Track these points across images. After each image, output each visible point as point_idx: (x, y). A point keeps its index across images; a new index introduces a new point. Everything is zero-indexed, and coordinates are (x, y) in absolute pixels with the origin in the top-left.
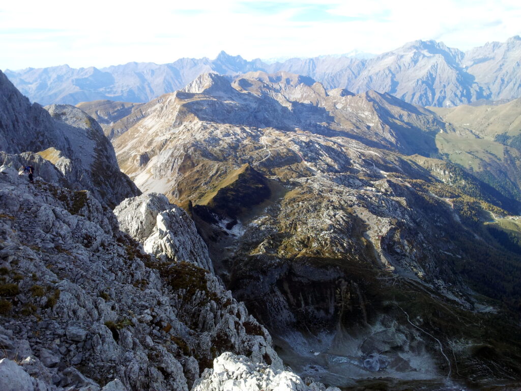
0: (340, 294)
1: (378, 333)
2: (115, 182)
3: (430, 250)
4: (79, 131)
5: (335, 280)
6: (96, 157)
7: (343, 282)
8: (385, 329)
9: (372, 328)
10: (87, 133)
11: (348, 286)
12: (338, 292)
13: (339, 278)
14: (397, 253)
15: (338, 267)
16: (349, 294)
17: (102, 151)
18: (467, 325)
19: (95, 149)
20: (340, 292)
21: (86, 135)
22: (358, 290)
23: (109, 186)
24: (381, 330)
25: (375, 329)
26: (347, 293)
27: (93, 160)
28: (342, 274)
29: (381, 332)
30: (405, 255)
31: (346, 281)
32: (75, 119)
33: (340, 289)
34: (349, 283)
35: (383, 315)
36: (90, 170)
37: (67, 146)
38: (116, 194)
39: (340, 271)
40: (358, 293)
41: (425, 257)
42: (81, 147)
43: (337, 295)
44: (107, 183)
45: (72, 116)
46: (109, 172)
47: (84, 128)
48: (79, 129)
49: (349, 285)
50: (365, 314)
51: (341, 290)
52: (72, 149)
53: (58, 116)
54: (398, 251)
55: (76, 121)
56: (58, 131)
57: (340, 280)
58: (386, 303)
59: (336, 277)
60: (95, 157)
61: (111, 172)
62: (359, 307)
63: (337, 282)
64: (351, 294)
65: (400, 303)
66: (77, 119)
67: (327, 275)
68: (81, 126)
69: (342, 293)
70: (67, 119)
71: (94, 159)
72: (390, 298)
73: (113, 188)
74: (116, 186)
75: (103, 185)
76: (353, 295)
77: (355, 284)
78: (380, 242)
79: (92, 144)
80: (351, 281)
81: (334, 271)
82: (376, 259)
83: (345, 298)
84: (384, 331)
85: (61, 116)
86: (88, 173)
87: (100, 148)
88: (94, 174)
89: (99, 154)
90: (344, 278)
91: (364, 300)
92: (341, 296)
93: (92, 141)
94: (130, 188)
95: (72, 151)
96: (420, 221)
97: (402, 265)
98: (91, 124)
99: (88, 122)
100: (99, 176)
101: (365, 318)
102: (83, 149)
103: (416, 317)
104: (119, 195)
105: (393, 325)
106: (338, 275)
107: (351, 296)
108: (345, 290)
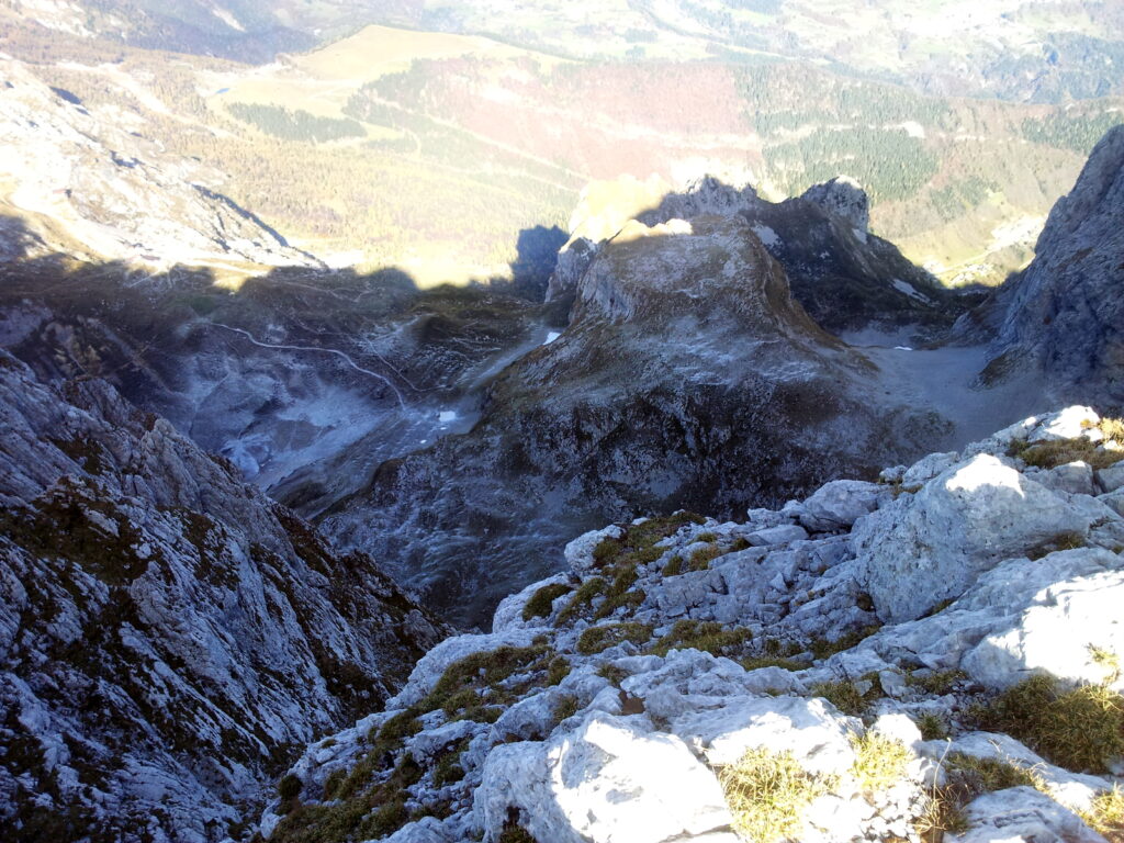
0: (69, 360)
1: (207, 399)
5: (35, 334)
7: (59, 329)
8: (217, 384)
9: (188, 396)
11: (76, 333)
12: (63, 359)
13: (44, 323)
14: (122, 216)
15: (26, 301)
16: (93, 351)
18: (356, 301)
20: (66, 355)
22: (107, 331)
24: (209, 391)
25: (196, 396)
26: (83, 348)
28: (47, 313)
29: (214, 394)
31: (64, 323)
33: (60, 347)
34: (76, 324)
35: (193, 358)
39: (36, 308)
40: (112, 337)
43: (63, 368)
49: (79, 330)
50: (155, 377)
51: (65, 350)
54: (119, 209)
57: (49, 328)
58: (184, 330)
59: (37, 327)
62: (132, 366)
63: (44, 337)
64: (95, 348)
65: (212, 315)
67: (9, 332)
69: (71, 356)
72: (186, 317)
76: (102, 349)
77: (90, 320)
80: (80, 319)
81: (23, 314)
83: (87, 363)
84: (219, 388)
90: (55, 319)
91: (134, 348)
92: (75, 365)
101: (161, 383)
103: (264, 328)
105: (227, 368)
106: (39, 320)
107: (100, 353)
108: (77, 345)
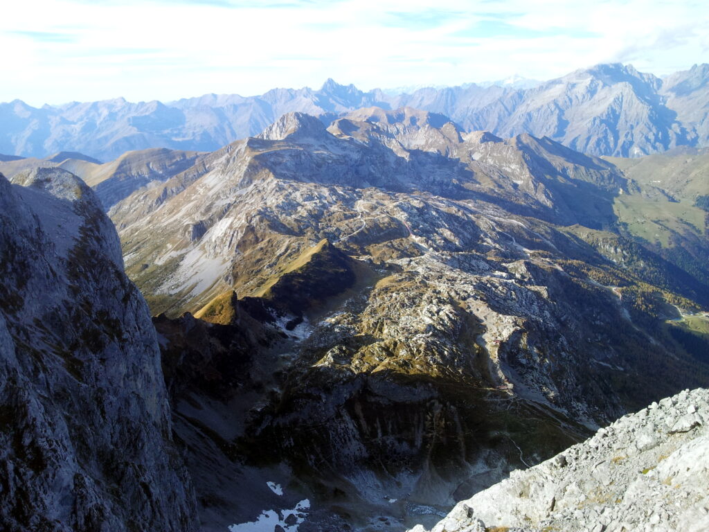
0: (432, 420)
1: (479, 474)
2: (100, 274)
3: (571, 361)
4: (64, 204)
5: (425, 401)
6: (80, 239)
7: (437, 404)
8: (489, 470)
9: (472, 468)
10: (75, 206)
11: (442, 410)
12: (429, 418)
13: (432, 398)
14: (522, 365)
15: (430, 384)
16: (444, 422)
17: (92, 231)
19: (81, 228)
20: (432, 418)
21: (73, 209)
22: (456, 416)
23: (91, 278)
24: (483, 471)
25: (475, 470)
26: (440, 419)
27: (74, 243)
28: (436, 394)
29: (483, 474)
30: (532, 368)
31: (440, 402)
32: (62, 187)
33: (432, 413)
34: (445, 405)
35: (488, 450)
36: (67, 258)
37: (35, 227)
38: (100, 289)
39: (432, 389)
40: (456, 419)
41: (562, 370)
42: (59, 226)
43: (426, 422)
44: (89, 274)
45: (59, 183)
46: (93, 260)
47: (71, 200)
48: (65, 200)
49: (444, 408)
50: (463, 449)
51: (433, 415)
52: (42, 230)
53: (38, 183)
54: (524, 361)
55: (63, 190)
56: (22, 207)
57: (433, 401)
58: (495, 434)
59: (428, 398)
60: (77, 240)
61: (96, 260)
62: (456, 438)
63: (428, 404)
64: (446, 421)
65: (514, 434)
66: (65, 187)
67: (415, 395)
68: (68, 197)
69: (434, 419)
70: (51, 188)
71: (76, 243)
72: (499, 427)
73: (97, 281)
74: (102, 279)
75: (81, 277)
76: (448, 423)
77: (452, 407)
78: (497, 349)
79: (80, 221)
80: (448, 403)
81: (425, 390)
82: (489, 372)
83: (438, 426)
84: (488, 472)
85: (44, 183)
86: (63, 263)
87: (89, 226)
88: (71, 263)
89: (87, 235)
90: (438, 399)
91: (463, 430)
92: (433, 424)
93: (79, 217)
94: (119, 281)
95: (43, 233)
96: (565, 320)
97: (527, 381)
98: (83, 194)
99: (79, 191)
100: (78, 266)
101: (464, 454)
102: (63, 228)
103: (531, 453)
104: (104, 291)
105: (500, 464)
106: (430, 395)
107: (446, 424)
108: (439, 416)
